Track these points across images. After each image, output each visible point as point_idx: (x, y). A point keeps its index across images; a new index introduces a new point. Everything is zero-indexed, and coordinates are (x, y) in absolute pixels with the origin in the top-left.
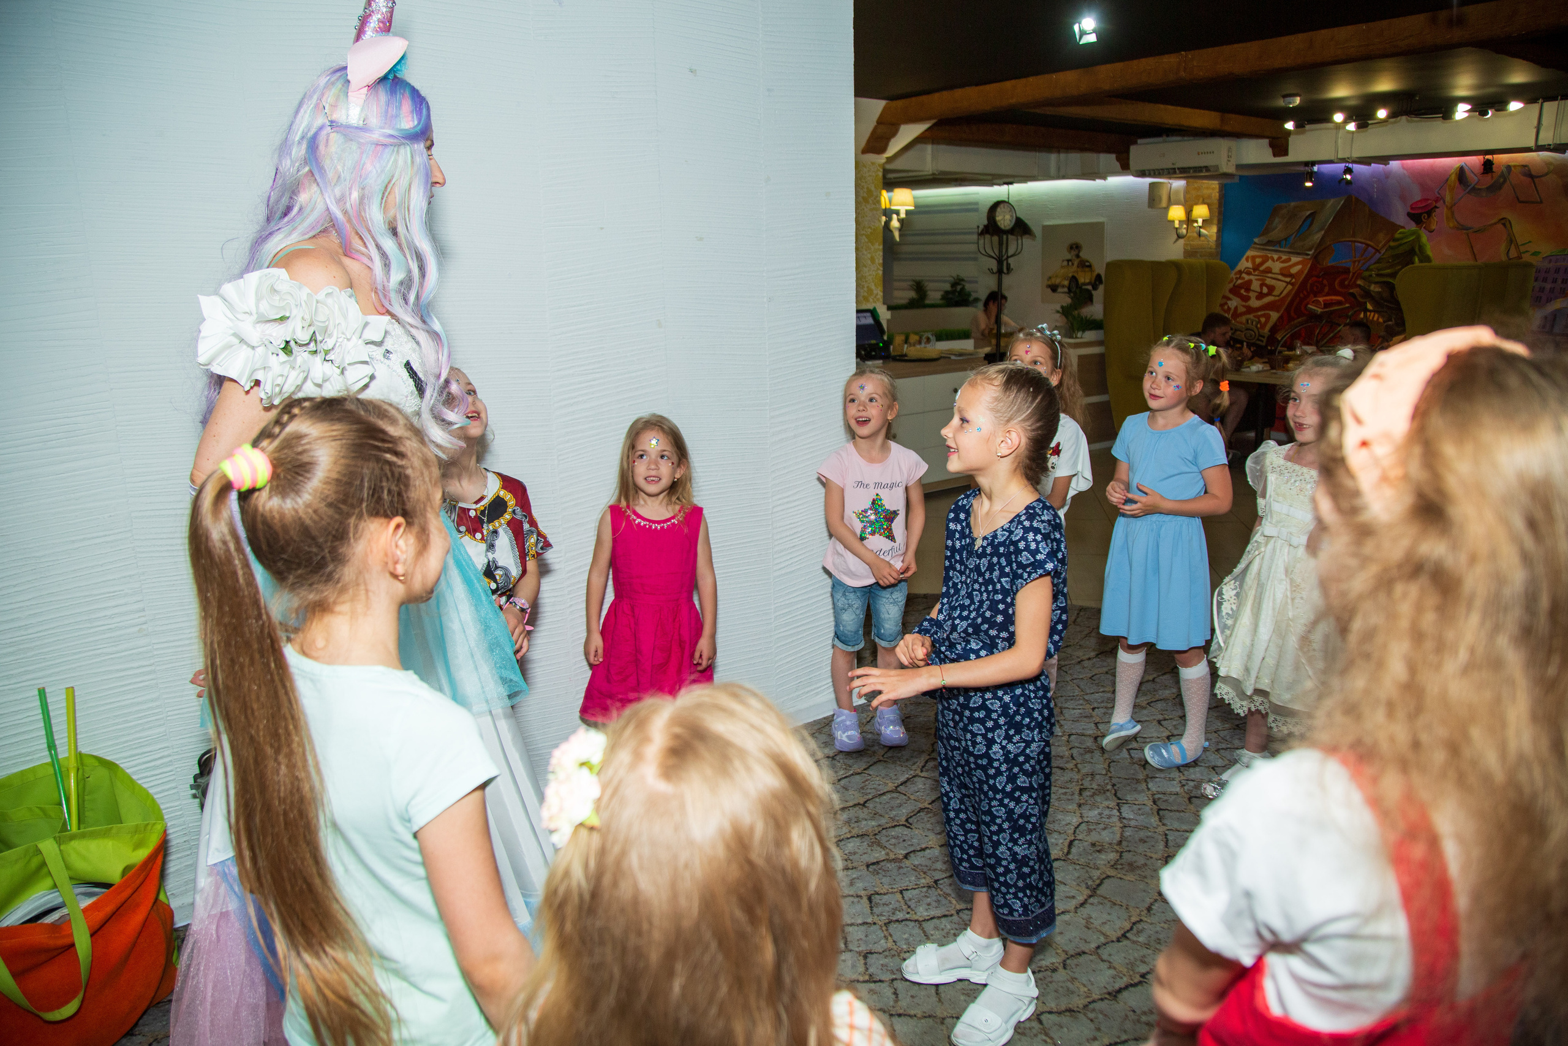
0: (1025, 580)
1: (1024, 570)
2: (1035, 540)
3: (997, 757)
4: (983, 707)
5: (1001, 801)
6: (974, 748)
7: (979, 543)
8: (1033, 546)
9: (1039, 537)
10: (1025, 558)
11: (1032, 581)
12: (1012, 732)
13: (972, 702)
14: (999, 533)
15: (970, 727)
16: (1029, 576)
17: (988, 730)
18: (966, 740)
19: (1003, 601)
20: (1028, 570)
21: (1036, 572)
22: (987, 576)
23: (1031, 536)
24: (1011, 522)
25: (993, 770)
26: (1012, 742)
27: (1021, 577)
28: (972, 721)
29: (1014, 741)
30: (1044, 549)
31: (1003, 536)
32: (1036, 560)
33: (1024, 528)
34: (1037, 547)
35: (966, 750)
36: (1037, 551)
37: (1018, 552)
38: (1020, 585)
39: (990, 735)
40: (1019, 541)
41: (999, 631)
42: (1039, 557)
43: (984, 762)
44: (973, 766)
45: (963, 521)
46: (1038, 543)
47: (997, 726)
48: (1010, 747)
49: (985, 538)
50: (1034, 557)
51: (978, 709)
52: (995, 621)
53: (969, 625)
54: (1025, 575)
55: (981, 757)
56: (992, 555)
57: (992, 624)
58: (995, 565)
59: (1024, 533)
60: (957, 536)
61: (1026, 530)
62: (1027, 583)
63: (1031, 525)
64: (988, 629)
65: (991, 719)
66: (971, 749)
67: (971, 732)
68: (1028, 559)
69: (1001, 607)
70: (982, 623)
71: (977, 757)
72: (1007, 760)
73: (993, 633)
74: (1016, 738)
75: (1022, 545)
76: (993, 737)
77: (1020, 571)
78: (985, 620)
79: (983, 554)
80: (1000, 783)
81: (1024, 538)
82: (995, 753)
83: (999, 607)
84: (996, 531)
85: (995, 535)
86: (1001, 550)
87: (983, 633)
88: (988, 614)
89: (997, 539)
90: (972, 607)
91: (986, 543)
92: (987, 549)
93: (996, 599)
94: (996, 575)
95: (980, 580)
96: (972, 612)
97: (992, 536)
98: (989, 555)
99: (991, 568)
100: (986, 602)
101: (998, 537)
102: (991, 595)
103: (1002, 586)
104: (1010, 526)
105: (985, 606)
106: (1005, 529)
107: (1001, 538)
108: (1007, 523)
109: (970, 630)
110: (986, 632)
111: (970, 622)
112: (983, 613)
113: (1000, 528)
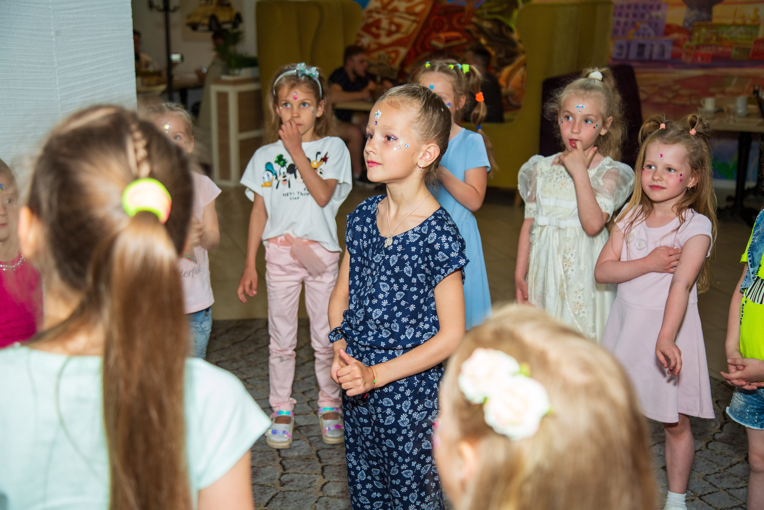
0: (443, 275)
1: (442, 267)
2: (447, 241)
3: (405, 424)
5: (409, 464)
6: (384, 420)
7: (388, 243)
8: (446, 246)
9: (450, 239)
10: (441, 257)
11: (449, 275)
12: (416, 402)
14: (410, 234)
15: (380, 402)
16: (446, 271)
17: (396, 402)
18: (377, 414)
19: (417, 293)
20: (444, 266)
21: (452, 267)
22: (397, 270)
23: (444, 238)
24: (422, 225)
25: (402, 438)
26: (417, 411)
27: (439, 272)
29: (419, 409)
30: (456, 248)
31: (415, 237)
32: (450, 258)
33: (436, 231)
34: (450, 247)
35: (377, 423)
36: (450, 250)
37: (434, 252)
38: (438, 280)
39: (398, 407)
40: (435, 243)
42: (453, 255)
43: (394, 431)
44: (383, 436)
45: (369, 224)
46: (450, 244)
47: (404, 398)
48: (415, 415)
49: (395, 238)
50: (449, 255)
53: (384, 313)
54: (443, 271)
55: (391, 427)
56: (403, 253)
58: (406, 261)
59: (438, 236)
60: (365, 237)
61: (439, 234)
62: (444, 278)
63: (442, 229)
65: (399, 392)
66: (381, 421)
67: (382, 406)
68: (443, 257)
69: (415, 297)
70: (397, 311)
71: (387, 428)
72: (413, 427)
74: (420, 407)
75: (437, 246)
76: (401, 408)
77: (438, 268)
78: (400, 308)
79: (394, 251)
80: (408, 448)
81: (438, 241)
82: (403, 422)
83: (413, 297)
84: (405, 233)
85: (406, 236)
86: (413, 249)
87: (396, 320)
88: (403, 303)
89: (408, 239)
90: (381, 296)
91: (396, 242)
92: (397, 247)
93: (412, 291)
94: (408, 270)
95: (389, 273)
96: (383, 300)
97: (402, 237)
98: (399, 253)
99: (401, 263)
100: (399, 292)
101: (409, 238)
102: (405, 287)
103: (418, 280)
104: (420, 229)
105: (399, 296)
106: (417, 231)
107: (412, 239)
108: (417, 227)
109: (386, 317)
110: (399, 319)
111: (385, 310)
112: (398, 303)
113: (411, 230)
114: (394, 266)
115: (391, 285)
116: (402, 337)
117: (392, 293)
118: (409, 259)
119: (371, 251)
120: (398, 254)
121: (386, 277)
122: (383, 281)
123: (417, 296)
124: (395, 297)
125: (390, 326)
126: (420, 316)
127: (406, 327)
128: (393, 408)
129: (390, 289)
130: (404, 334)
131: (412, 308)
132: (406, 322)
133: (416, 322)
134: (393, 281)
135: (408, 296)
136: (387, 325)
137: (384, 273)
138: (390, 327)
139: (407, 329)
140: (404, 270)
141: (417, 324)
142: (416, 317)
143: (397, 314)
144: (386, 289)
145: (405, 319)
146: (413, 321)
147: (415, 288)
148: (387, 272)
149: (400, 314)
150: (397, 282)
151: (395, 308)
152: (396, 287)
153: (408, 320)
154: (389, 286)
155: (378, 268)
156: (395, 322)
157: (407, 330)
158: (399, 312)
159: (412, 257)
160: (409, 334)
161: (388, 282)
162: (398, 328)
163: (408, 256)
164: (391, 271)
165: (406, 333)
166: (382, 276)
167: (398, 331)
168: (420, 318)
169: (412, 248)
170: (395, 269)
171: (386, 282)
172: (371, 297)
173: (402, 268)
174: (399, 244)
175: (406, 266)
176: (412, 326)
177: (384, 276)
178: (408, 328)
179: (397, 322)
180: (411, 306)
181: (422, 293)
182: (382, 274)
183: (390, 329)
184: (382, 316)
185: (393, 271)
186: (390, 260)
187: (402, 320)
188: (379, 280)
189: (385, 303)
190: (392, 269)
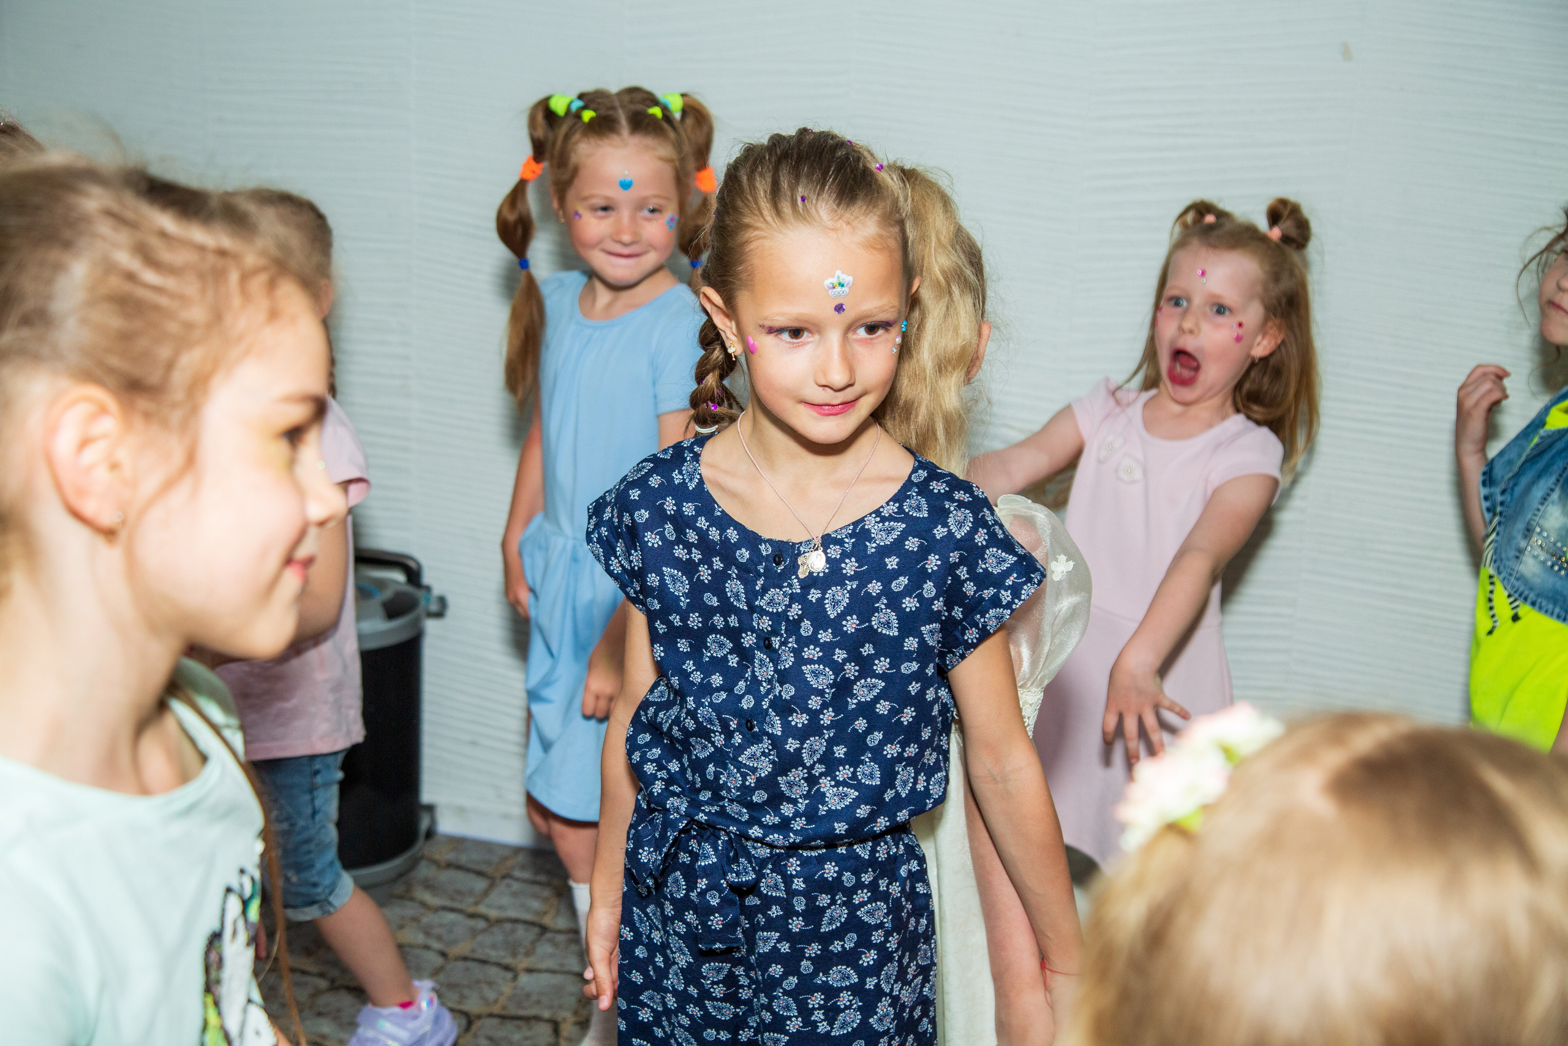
4: (854, 924)
13: (825, 920)
14: (871, 524)
19: (918, 676)
24: (900, 498)
28: (824, 962)
31: (889, 532)
38: (990, 624)
41: (904, 745)
51: (839, 934)
52: (899, 722)
53: (832, 743)
54: (1006, 596)
56: (862, 578)
57: (892, 729)
58: (878, 598)
64: (882, 743)
70: (869, 731)
73: (891, 750)
83: (910, 688)
84: (855, 524)
85: (859, 532)
86: (892, 563)
87: (870, 755)
88: (883, 708)
89: (871, 540)
90: (814, 703)
91: (835, 552)
92: (843, 565)
93: (906, 672)
94: (883, 620)
95: (825, 636)
96: (821, 712)
97: (851, 536)
98: (851, 578)
99: (862, 606)
100: (863, 681)
101: (873, 535)
102: (882, 665)
103: (922, 642)
104: (900, 508)
105: (863, 692)
106: (890, 515)
107: (881, 537)
108: (888, 503)
109: (840, 751)
110: (877, 753)
111: (832, 735)
112: (867, 709)
113: (870, 514)
114: (842, 616)
115: (838, 668)
116: (889, 795)
117: (843, 688)
118: (887, 592)
119: (734, 587)
120: (847, 582)
121: (818, 649)
122: (811, 662)
123: (919, 684)
124: (853, 696)
125: (854, 773)
126: (926, 734)
127: (897, 769)
128: (857, 990)
129: (835, 680)
130: (893, 787)
131: (908, 715)
132: (895, 755)
133: (917, 750)
134: (840, 655)
135: (895, 688)
136: (844, 773)
137: (813, 640)
138: (854, 776)
139: (898, 773)
140: (873, 623)
141: (920, 755)
142: (917, 739)
143: (868, 739)
144: (822, 679)
145: (894, 747)
146: (912, 750)
147: (914, 663)
148: (820, 636)
149: (878, 736)
150: (855, 656)
151: (861, 724)
152: (851, 670)
153: (900, 750)
154: (831, 673)
155: (783, 628)
156: (867, 760)
157: (899, 776)
158: (876, 733)
159: (894, 584)
160: (905, 783)
161: (827, 659)
162: (878, 774)
163: (879, 584)
164: (830, 630)
165: (898, 782)
166: (806, 649)
167: (878, 783)
168: (927, 738)
169: (886, 560)
170: (844, 623)
171: (820, 661)
172: (784, 708)
173: (865, 617)
174: (845, 555)
175: (877, 610)
176: (912, 762)
177: (812, 647)
178: (900, 769)
179: (871, 760)
180: (905, 710)
181: (930, 674)
182: (803, 642)
183: (854, 782)
184: (829, 751)
185: (837, 629)
186: (826, 601)
187: (885, 753)
188: (800, 661)
189: (827, 717)
190: (836, 625)
